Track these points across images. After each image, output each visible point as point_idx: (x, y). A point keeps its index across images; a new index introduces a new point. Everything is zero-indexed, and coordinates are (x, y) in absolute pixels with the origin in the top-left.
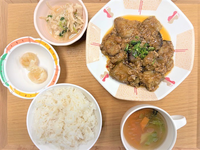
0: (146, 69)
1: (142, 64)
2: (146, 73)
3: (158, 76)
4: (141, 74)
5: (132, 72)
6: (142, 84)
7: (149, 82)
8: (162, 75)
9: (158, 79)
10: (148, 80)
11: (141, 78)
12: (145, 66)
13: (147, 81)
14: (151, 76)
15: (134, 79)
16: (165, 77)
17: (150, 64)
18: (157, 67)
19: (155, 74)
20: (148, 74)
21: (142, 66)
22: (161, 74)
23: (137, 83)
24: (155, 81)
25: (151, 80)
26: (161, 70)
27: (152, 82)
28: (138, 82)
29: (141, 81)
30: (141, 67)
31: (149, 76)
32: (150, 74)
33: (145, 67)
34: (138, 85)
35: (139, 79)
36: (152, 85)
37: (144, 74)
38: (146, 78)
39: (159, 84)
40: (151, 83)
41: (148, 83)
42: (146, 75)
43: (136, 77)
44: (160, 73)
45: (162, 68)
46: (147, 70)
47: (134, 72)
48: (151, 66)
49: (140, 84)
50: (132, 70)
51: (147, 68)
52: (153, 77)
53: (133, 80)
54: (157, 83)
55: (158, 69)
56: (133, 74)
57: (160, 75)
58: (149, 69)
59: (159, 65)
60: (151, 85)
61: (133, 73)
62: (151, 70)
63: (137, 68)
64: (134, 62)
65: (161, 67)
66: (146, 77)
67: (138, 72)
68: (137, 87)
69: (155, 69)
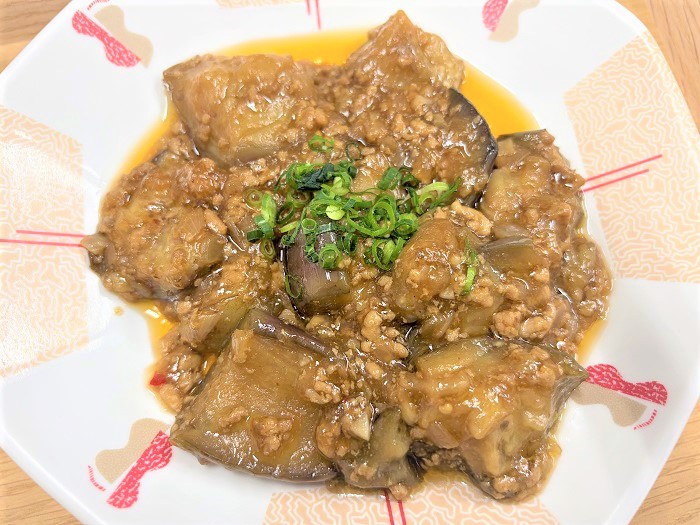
0: (429, 336)
1: (393, 307)
2: (441, 368)
3: (535, 365)
4: (406, 383)
5: (335, 378)
6: (435, 457)
7: (478, 433)
8: (556, 355)
9: (540, 387)
10: (466, 415)
11: (409, 411)
12: (419, 315)
13: (459, 425)
14: (481, 382)
15: (364, 430)
16: (585, 366)
17: (447, 294)
18: (507, 303)
19: (504, 356)
20: (455, 374)
21: (397, 323)
22: (548, 349)
23: (395, 462)
24: (519, 416)
25: (486, 409)
26: (540, 323)
27: (504, 426)
28: (398, 447)
29: (417, 433)
30: (394, 332)
31: (463, 383)
32: (471, 366)
33: (416, 324)
34: (404, 471)
35: (402, 421)
36: (510, 449)
37: (425, 377)
38: (448, 408)
39: (552, 428)
40: (497, 437)
41: (474, 442)
42: (441, 378)
43: (378, 417)
44: (536, 341)
45: (542, 307)
46: (443, 343)
47: (350, 378)
48: (463, 308)
49: (420, 462)
50: (332, 369)
51: (438, 326)
52: (496, 382)
53: (355, 444)
54: (542, 421)
55: (518, 314)
56: (344, 397)
57: (546, 355)
58: (453, 335)
59: (515, 291)
60: (502, 447)
61: (346, 386)
62: (472, 336)
63: (366, 345)
64: (340, 307)
65: (532, 302)
66: (446, 397)
67: (376, 372)
68: (400, 490)
69: (500, 326)
